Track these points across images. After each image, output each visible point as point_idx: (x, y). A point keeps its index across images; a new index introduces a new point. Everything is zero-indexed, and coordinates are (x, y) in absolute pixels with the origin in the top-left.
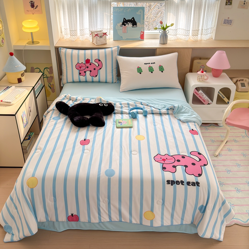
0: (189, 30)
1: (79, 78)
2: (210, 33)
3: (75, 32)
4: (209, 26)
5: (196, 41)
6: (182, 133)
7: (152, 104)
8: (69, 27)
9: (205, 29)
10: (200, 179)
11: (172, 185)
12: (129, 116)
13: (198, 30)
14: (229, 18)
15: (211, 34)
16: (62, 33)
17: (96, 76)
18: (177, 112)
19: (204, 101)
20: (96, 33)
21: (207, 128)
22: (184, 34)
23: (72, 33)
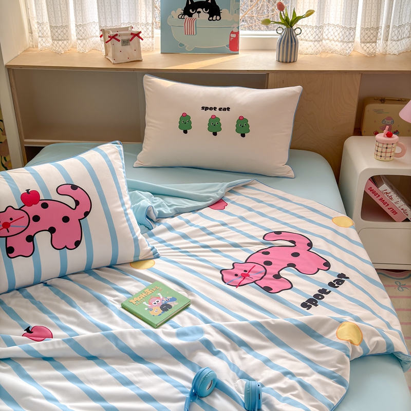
3: (65, 31)
5: (372, 57)
8: (47, 18)
9: (394, 26)
13: (378, 28)
17: (78, 243)
19: (395, 213)
22: (342, 37)
23: (56, 34)
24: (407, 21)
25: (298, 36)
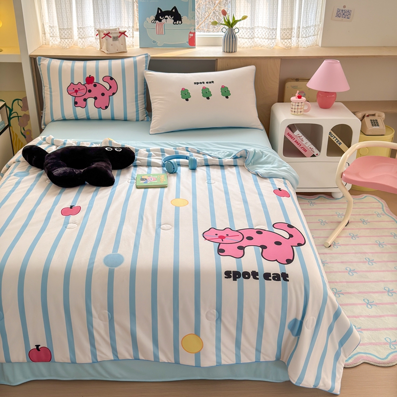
0: (275, 28)
1: (75, 112)
2: (314, 35)
3: (70, 32)
4: (311, 23)
5: (289, 48)
6: (260, 194)
7: (207, 150)
8: (57, 23)
9: (303, 27)
10: (288, 269)
11: (235, 279)
12: (163, 170)
13: (292, 29)
14: (344, 7)
15: (316, 37)
16: (45, 34)
17: (106, 107)
18: (252, 161)
19: (305, 151)
20: (106, 32)
21: (313, 201)
22: (268, 36)
23: (64, 34)
24: (312, 24)
25: (236, 34)
